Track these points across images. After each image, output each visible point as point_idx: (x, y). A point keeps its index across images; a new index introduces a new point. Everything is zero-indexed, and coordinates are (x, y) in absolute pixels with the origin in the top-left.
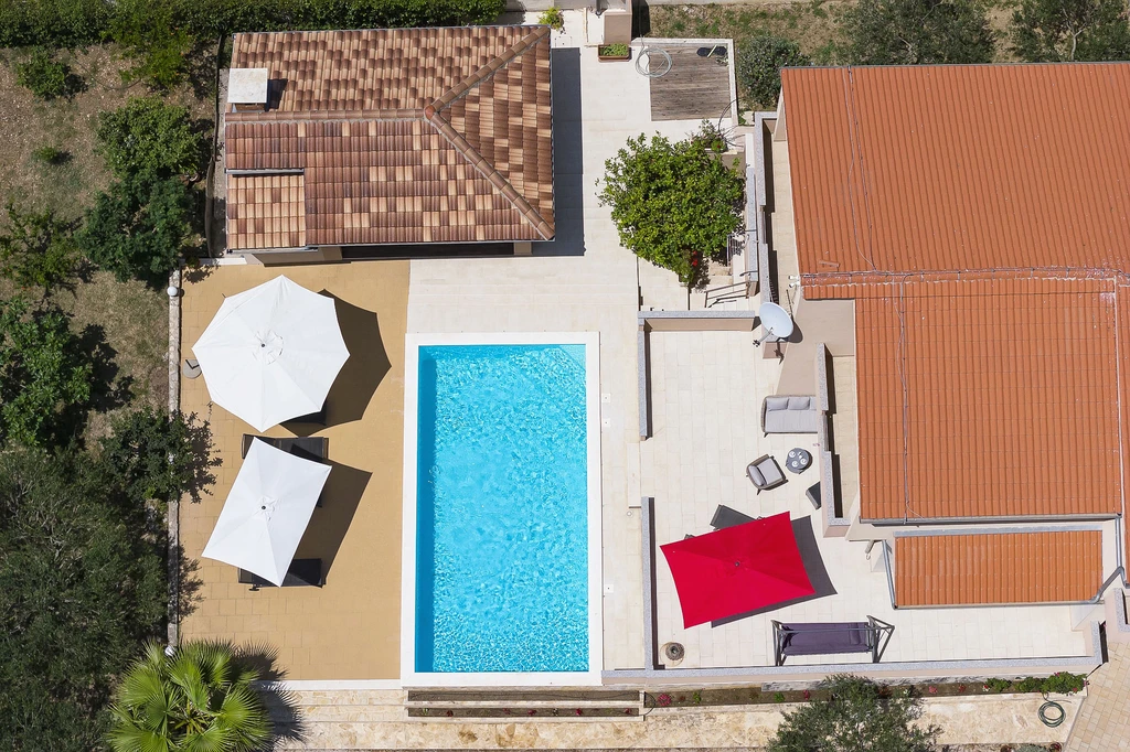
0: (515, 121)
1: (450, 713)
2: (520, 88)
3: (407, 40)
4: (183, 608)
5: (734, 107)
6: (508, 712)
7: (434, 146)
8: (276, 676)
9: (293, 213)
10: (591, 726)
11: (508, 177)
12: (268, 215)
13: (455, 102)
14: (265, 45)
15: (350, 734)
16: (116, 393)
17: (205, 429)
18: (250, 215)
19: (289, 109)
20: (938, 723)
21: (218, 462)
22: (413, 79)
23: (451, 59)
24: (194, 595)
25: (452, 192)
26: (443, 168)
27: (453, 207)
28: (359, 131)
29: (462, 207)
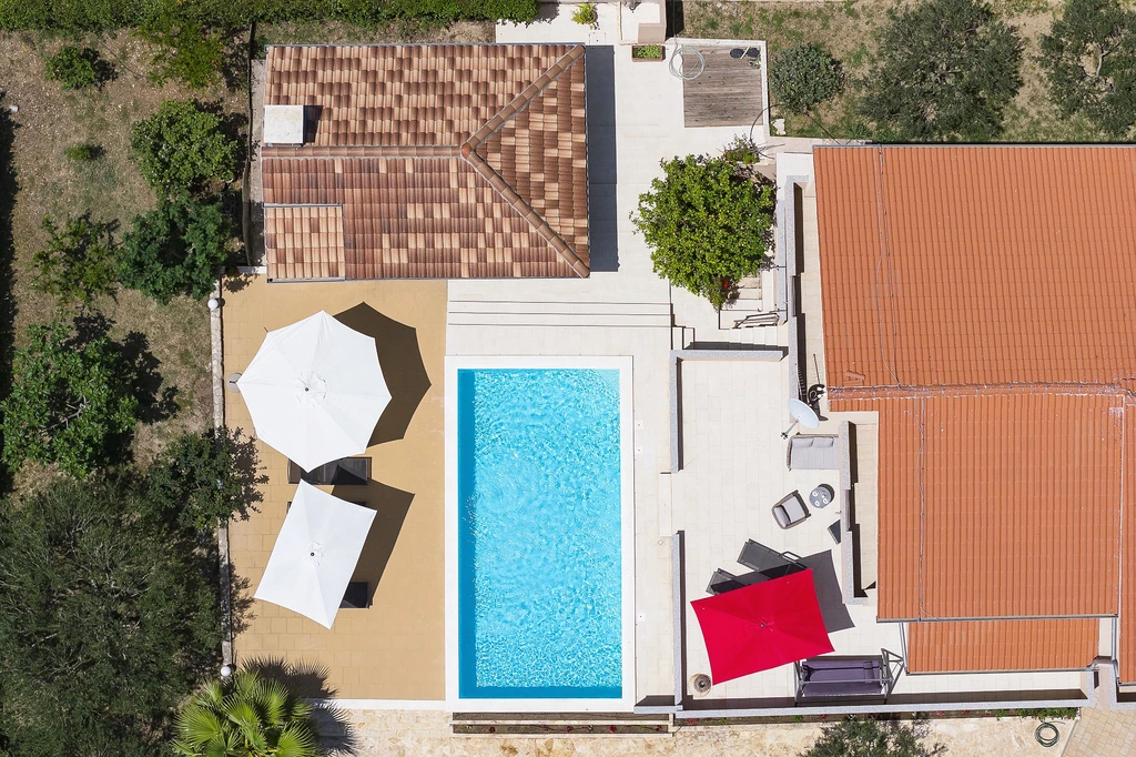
0: (551, 153)
1: (492, 730)
2: (555, 117)
3: (442, 59)
4: (236, 625)
5: (766, 115)
6: (547, 729)
7: (471, 184)
8: (327, 695)
9: (332, 244)
10: (624, 741)
11: (543, 214)
12: (307, 245)
13: (490, 137)
14: (298, 62)
15: (398, 748)
16: (161, 404)
17: (250, 445)
18: (289, 245)
19: (325, 144)
20: (944, 741)
21: (265, 479)
22: (448, 109)
23: (486, 84)
24: (247, 612)
25: (489, 229)
26: (480, 206)
27: (490, 244)
28: (395, 167)
29: (499, 244)
